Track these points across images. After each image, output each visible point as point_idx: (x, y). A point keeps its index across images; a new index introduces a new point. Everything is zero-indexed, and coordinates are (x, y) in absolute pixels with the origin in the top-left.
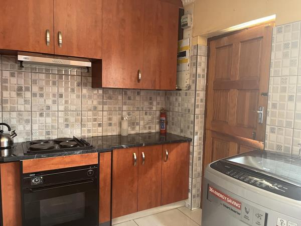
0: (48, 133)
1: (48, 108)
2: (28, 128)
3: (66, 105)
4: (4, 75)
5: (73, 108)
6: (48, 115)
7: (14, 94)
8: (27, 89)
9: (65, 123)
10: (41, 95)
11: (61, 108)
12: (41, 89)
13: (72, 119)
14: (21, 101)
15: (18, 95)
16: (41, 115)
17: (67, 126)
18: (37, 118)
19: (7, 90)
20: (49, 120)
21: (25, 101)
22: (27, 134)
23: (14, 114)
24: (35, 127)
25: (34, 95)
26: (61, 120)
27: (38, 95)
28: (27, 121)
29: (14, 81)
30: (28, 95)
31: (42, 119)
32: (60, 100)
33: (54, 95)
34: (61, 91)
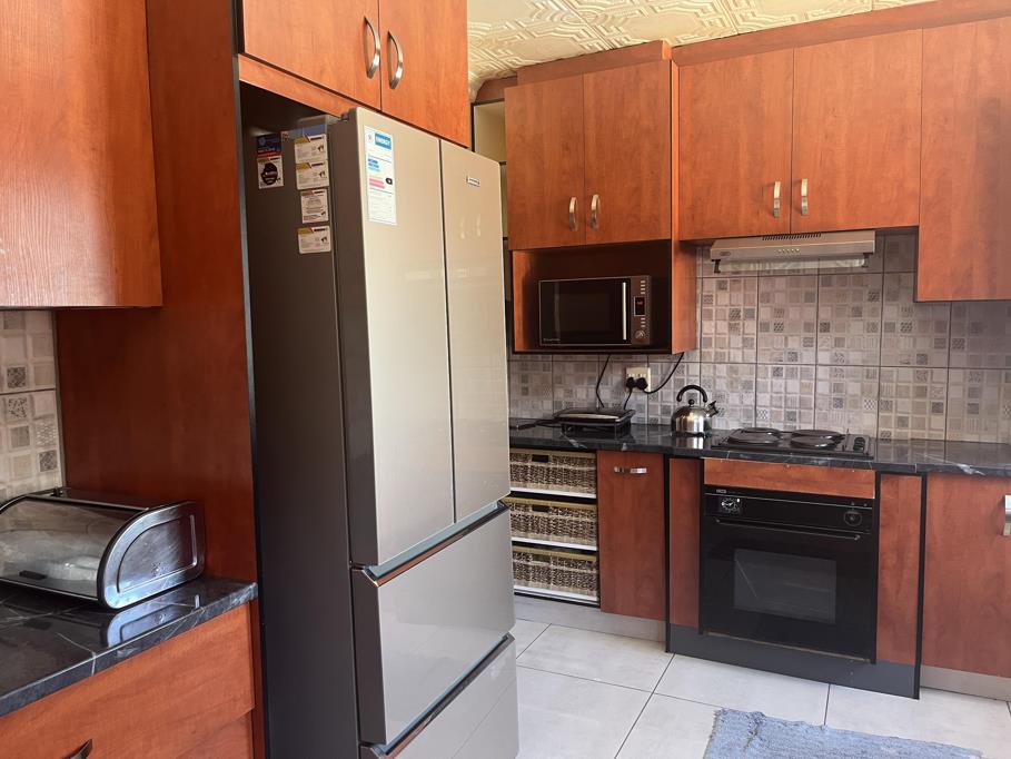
0: (791, 416)
1: (794, 356)
2: (749, 400)
3: (839, 350)
4: (706, 288)
5: (854, 357)
6: (792, 374)
7: (723, 327)
8: (750, 314)
9: (834, 395)
10: (779, 328)
11: (824, 357)
12: (780, 312)
13: (853, 388)
14: (737, 340)
15: (732, 328)
16: (777, 373)
17: (839, 403)
18: (768, 380)
19: (710, 318)
20: (794, 386)
21: (744, 340)
22: (746, 412)
23: (723, 369)
24: (764, 399)
25: (763, 327)
26: (823, 388)
27: (772, 327)
28: (747, 386)
29: (723, 299)
30: (751, 327)
31: (779, 382)
32: (822, 337)
33: (808, 327)
34: (825, 315)
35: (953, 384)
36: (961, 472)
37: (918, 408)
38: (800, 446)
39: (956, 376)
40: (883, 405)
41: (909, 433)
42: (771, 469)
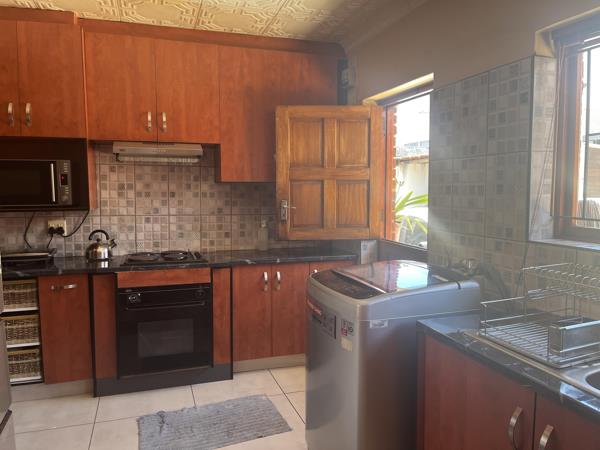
0: (156, 245)
1: (156, 211)
2: (132, 237)
3: (180, 207)
4: (102, 170)
5: (189, 210)
6: (156, 221)
7: (114, 194)
8: (130, 187)
9: (179, 231)
10: (148, 195)
11: (173, 211)
12: (147, 186)
13: (188, 227)
14: (123, 202)
15: (120, 195)
16: (148, 220)
17: (181, 235)
18: (143, 225)
19: (106, 189)
20: (157, 227)
21: (128, 202)
22: (131, 244)
23: (115, 219)
24: (141, 236)
25: (139, 194)
26: (173, 228)
27: (143, 194)
28: (130, 229)
29: (114, 177)
30: (131, 194)
31: (149, 226)
32: (172, 200)
33: (164, 194)
34: (173, 187)
35: (233, 223)
36: (246, 264)
37: (219, 235)
38: (169, 259)
39: (235, 218)
40: (203, 235)
41: (215, 248)
42: (157, 273)
